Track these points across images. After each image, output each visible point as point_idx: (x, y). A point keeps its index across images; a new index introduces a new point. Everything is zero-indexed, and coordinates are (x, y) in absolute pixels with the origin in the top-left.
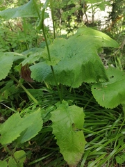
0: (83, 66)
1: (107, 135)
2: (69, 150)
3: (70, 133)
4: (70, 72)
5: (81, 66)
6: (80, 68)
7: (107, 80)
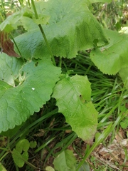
0: (77, 29)
1: (107, 103)
2: (81, 125)
3: (79, 107)
4: (63, 39)
5: (74, 29)
6: (74, 32)
7: (107, 42)
